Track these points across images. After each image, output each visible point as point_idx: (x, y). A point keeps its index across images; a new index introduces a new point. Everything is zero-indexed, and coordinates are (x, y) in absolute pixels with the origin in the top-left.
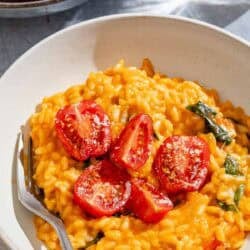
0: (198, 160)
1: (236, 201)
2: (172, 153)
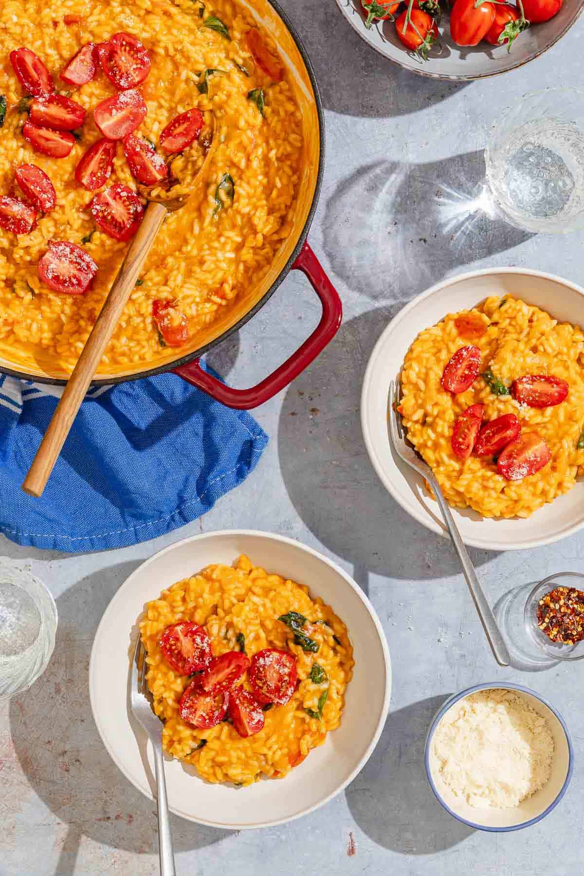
0: (286, 678)
1: (320, 708)
2: (264, 668)
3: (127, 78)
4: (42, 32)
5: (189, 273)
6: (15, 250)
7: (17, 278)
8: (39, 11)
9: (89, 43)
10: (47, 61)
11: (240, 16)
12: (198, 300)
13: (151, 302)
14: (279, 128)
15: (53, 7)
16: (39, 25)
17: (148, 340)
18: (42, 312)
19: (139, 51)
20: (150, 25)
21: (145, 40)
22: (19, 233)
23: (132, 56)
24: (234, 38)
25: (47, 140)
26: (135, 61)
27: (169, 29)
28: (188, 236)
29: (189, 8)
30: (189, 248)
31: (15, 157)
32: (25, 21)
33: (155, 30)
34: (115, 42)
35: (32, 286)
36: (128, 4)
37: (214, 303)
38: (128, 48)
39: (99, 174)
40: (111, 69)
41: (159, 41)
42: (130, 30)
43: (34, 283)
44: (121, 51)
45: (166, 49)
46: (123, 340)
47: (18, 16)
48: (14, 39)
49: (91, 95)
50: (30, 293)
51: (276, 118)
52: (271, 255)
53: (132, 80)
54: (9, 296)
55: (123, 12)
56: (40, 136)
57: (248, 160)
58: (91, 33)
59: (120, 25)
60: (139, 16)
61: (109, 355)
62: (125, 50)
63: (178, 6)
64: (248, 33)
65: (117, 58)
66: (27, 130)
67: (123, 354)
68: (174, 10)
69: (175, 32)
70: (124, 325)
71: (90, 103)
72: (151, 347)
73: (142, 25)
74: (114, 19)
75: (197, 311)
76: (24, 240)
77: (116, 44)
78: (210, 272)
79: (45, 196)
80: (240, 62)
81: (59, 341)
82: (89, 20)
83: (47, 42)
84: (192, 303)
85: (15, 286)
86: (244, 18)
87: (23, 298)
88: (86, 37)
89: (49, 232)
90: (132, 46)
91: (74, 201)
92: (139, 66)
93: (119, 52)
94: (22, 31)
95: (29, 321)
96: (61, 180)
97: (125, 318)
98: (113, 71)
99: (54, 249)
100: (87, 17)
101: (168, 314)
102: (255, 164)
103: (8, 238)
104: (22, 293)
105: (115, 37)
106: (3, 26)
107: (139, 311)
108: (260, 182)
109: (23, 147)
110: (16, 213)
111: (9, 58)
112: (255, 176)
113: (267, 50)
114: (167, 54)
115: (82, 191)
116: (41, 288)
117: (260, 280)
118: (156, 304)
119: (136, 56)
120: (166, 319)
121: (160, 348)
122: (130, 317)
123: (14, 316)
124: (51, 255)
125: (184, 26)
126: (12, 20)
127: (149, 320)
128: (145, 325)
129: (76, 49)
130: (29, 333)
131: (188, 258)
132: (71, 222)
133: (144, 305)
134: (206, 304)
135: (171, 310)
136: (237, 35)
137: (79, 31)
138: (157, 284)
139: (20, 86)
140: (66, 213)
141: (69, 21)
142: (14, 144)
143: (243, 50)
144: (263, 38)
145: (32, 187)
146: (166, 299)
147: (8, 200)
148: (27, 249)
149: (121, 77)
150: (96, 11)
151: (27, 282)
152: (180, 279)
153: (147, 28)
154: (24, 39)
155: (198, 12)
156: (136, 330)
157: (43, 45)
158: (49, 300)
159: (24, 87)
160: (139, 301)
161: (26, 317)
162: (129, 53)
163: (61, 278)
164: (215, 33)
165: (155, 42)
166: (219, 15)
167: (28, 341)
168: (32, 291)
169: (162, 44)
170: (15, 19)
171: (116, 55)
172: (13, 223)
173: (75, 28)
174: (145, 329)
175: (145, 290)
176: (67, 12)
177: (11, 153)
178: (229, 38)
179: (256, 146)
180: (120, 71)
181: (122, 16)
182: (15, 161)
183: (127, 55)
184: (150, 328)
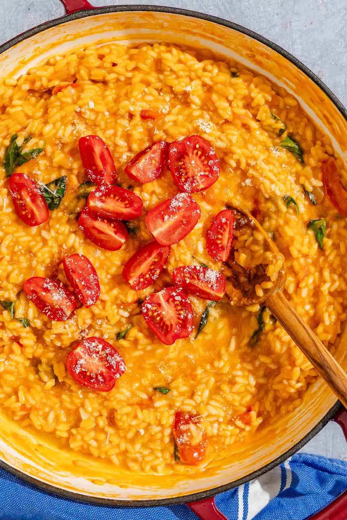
3: (192, 182)
4: (116, 122)
5: (217, 390)
6: (47, 332)
7: (44, 360)
8: (117, 101)
9: (160, 142)
10: (115, 151)
11: (319, 143)
12: (221, 420)
13: (172, 412)
14: (337, 262)
15: (132, 100)
16: (115, 114)
17: (162, 451)
18: (61, 402)
19: (209, 158)
20: (227, 135)
21: (218, 149)
22: (54, 319)
23: (203, 162)
24: (309, 164)
25: (100, 232)
26: (203, 168)
27: (246, 143)
28: (223, 351)
29: (270, 126)
30: (222, 364)
31: (65, 242)
32: (101, 108)
33: (230, 141)
34: (188, 143)
35: (56, 373)
36: (209, 110)
37: (237, 427)
38: (200, 153)
39: (147, 276)
40: (178, 170)
41: (232, 153)
42: (205, 137)
43: (59, 370)
44: (193, 154)
45: (238, 162)
46: (138, 446)
47: (96, 103)
48: (86, 124)
49: (153, 193)
50: (54, 380)
51: (335, 252)
52: (304, 389)
53: (196, 186)
54: (32, 377)
55: (202, 116)
56: (94, 228)
57: (298, 286)
58: (166, 132)
59: (196, 129)
60: (217, 124)
61: (121, 458)
62: (197, 154)
63: (258, 121)
64: (324, 162)
65: (187, 160)
66: (82, 219)
67: (135, 460)
68: (254, 125)
69: (250, 147)
70: (142, 432)
71: (150, 200)
72: (165, 459)
73: (218, 133)
74: (191, 122)
75: (218, 430)
76: (57, 327)
77: (189, 146)
78: (238, 393)
79: (89, 292)
80: (310, 189)
81: (73, 435)
82: (167, 119)
83: (119, 133)
84: (215, 421)
85: (40, 368)
86: (323, 145)
87: (46, 383)
88: (159, 134)
89: (84, 323)
90: (204, 152)
91: (116, 298)
92: (207, 173)
93: (190, 155)
94: (96, 118)
95: (47, 410)
96: (108, 273)
97: (144, 425)
98: (179, 172)
99: (87, 344)
100: (165, 115)
101: (188, 430)
102: (304, 293)
103: (42, 320)
104: (45, 378)
105: (189, 139)
106: (78, 110)
107: (160, 421)
108: (307, 313)
109: (74, 232)
110: (55, 303)
111: (78, 143)
112: (303, 304)
113: (340, 182)
114: (238, 167)
115: (127, 288)
116: (66, 377)
117: (288, 412)
118: (178, 415)
119: (206, 162)
120: (185, 435)
121: (173, 462)
122: (149, 425)
123: (33, 402)
124: (83, 350)
125: (261, 142)
126: (88, 104)
127: (168, 431)
128: (163, 436)
129: (147, 144)
130: (44, 422)
131: (218, 374)
132: (109, 318)
133: (166, 414)
134: (229, 426)
135: (192, 427)
136: (312, 162)
137: (154, 128)
138: (182, 394)
139: (83, 170)
140: (106, 308)
141: (145, 117)
142: (65, 229)
143: (316, 177)
144: (338, 170)
145: (77, 280)
146: (189, 413)
147: (49, 285)
148: (59, 336)
149: (186, 181)
150: (175, 111)
151: (52, 367)
152: (207, 393)
153: (223, 137)
154: (96, 125)
155: (278, 131)
156: (152, 439)
157: (115, 135)
158: (71, 391)
159: (87, 173)
160: (162, 409)
161: (45, 404)
162: (200, 157)
163: (88, 374)
164: (290, 154)
165: (227, 153)
166: (297, 138)
167: (42, 429)
168: (56, 378)
169: (235, 157)
170: (92, 105)
171: (186, 157)
172: (49, 310)
173: (150, 124)
174: (162, 440)
175: (170, 399)
176: (146, 106)
177: (61, 238)
178: (303, 163)
179: (308, 274)
180: (186, 174)
181: (201, 121)
182: (64, 246)
183: (198, 159)
184: (167, 440)
